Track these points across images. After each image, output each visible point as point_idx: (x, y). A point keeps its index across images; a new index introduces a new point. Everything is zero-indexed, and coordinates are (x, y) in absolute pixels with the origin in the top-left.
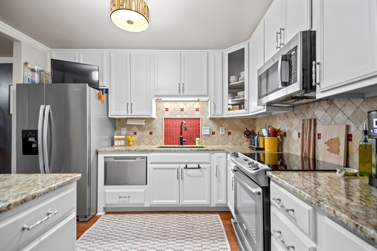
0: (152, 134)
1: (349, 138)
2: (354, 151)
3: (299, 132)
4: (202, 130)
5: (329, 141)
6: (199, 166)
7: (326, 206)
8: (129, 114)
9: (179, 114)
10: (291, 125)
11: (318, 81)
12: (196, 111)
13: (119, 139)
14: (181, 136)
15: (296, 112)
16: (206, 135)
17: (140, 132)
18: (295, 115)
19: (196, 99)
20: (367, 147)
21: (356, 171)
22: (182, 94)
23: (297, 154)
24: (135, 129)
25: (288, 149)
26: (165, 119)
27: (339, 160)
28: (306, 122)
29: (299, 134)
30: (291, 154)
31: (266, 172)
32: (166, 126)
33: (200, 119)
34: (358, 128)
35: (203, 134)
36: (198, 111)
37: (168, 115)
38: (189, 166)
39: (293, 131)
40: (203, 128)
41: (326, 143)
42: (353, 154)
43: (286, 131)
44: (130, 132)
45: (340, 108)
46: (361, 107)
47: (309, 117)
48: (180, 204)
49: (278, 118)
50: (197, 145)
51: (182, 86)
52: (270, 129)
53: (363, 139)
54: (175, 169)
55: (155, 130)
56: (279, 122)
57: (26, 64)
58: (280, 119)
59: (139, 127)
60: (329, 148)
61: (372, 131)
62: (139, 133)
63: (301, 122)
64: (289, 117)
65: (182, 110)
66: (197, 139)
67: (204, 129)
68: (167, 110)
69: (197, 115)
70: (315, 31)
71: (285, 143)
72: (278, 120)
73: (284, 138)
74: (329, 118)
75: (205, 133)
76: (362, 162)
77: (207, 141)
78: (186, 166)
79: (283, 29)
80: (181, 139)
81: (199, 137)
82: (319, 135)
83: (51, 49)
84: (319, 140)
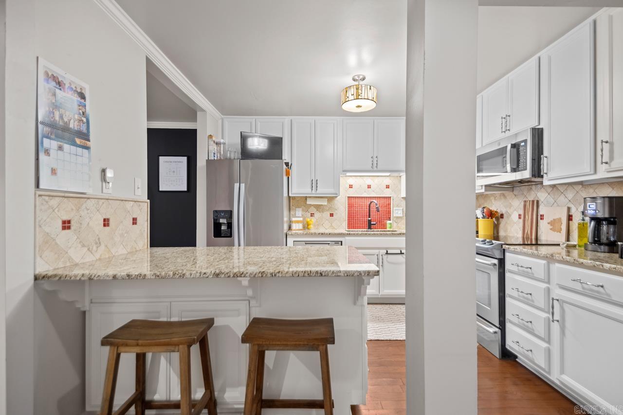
0: (333, 216)
1: (570, 218)
2: (574, 229)
3: (520, 213)
4: (393, 212)
5: (551, 221)
6: (401, 251)
7: (557, 256)
8: (313, 192)
9: (365, 192)
10: (510, 206)
11: (545, 171)
12: (387, 188)
13: (298, 222)
14: (369, 219)
15: (516, 192)
16: (397, 218)
17: (319, 214)
18: (515, 195)
19: (388, 174)
20: (584, 225)
21: (575, 243)
22: (375, 169)
23: (518, 236)
24: (313, 210)
25: (506, 231)
26: (348, 197)
27: (561, 238)
28: (528, 204)
29: (520, 215)
30: (509, 236)
31: (502, 245)
32: (350, 206)
33: (390, 197)
34: (577, 209)
35: (394, 216)
36: (389, 188)
37: (352, 193)
38: (389, 252)
39: (512, 213)
40: (394, 208)
41: (548, 223)
42: (573, 232)
43: (504, 213)
44: (307, 213)
45: (562, 191)
46: (580, 192)
47: (531, 199)
48: (380, 294)
49: (492, 198)
50: (388, 229)
51: (375, 159)
52: (485, 210)
53: (581, 218)
54: (374, 255)
55: (336, 212)
56: (493, 203)
57: (210, 136)
58: (495, 199)
59: (318, 207)
60: (551, 227)
61: (586, 211)
62: (317, 215)
63: (523, 203)
64: (508, 197)
65: (369, 187)
66: (388, 222)
67: (396, 210)
68: (351, 186)
69: (387, 193)
70: (542, 129)
71: (502, 226)
72: (493, 201)
73: (501, 219)
74: (552, 201)
75: (397, 215)
76: (580, 237)
77: (399, 225)
78: (387, 251)
79: (509, 116)
80: (370, 221)
81: (390, 219)
82: (542, 216)
83: (222, 116)
84: (541, 221)
